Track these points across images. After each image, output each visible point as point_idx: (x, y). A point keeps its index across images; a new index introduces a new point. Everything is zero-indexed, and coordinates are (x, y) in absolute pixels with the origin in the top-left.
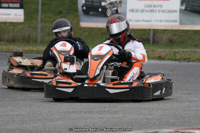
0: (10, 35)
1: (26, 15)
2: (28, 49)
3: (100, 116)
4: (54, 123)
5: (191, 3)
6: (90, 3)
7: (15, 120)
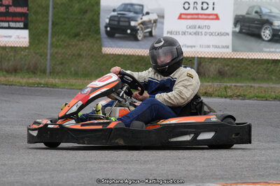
0: (11, 63)
1: (32, 37)
2: (33, 81)
3: (126, 166)
4: (65, 175)
5: (247, 24)
6: (116, 23)
7: (14, 170)
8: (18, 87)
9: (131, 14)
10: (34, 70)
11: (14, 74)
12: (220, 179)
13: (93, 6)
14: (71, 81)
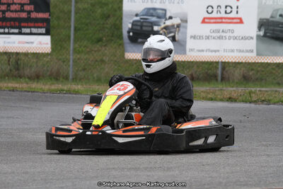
0: (33, 70)
1: (54, 43)
2: (56, 88)
3: (149, 174)
4: (88, 182)
5: (272, 28)
6: (139, 28)
7: (36, 178)
8: (40, 94)
9: (154, 19)
10: (56, 76)
11: (36, 80)
12: (244, 185)
13: (116, 11)
14: (94, 87)
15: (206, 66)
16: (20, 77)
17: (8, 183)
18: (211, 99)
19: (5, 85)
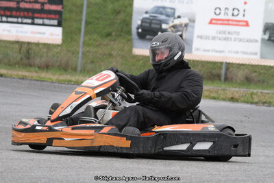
0: (43, 59)
1: (65, 34)
2: (64, 78)
3: (150, 167)
6: (148, 25)
7: (41, 165)
8: (48, 84)
9: (163, 17)
10: (65, 67)
11: (45, 70)
13: (126, 7)
15: (211, 66)
16: (31, 66)
17: (15, 169)
18: (214, 98)
19: (16, 73)
